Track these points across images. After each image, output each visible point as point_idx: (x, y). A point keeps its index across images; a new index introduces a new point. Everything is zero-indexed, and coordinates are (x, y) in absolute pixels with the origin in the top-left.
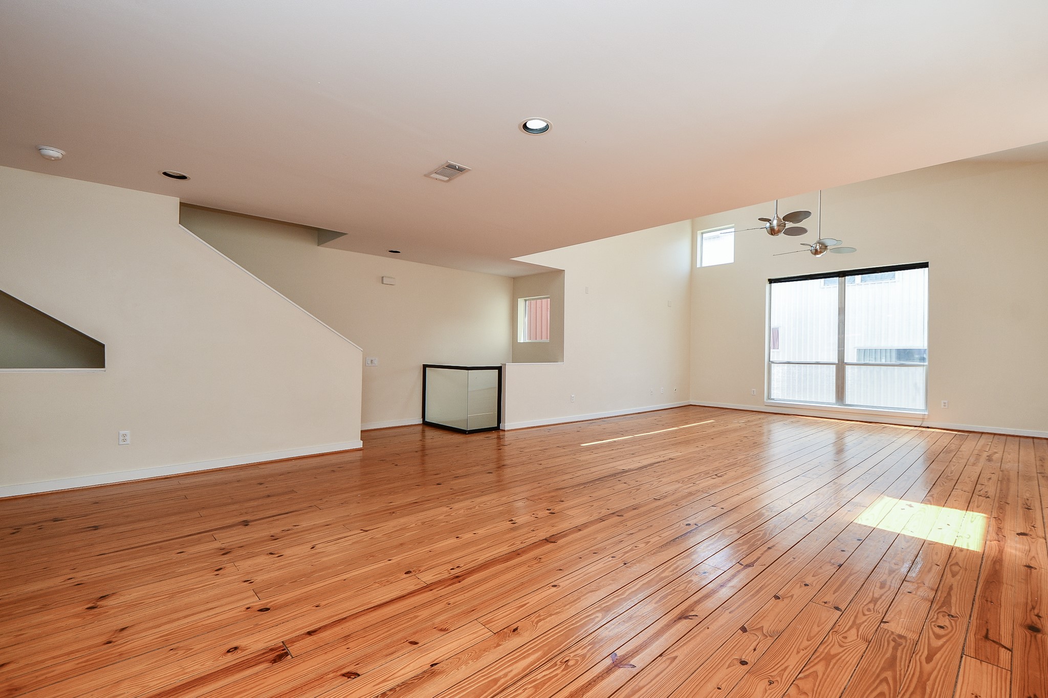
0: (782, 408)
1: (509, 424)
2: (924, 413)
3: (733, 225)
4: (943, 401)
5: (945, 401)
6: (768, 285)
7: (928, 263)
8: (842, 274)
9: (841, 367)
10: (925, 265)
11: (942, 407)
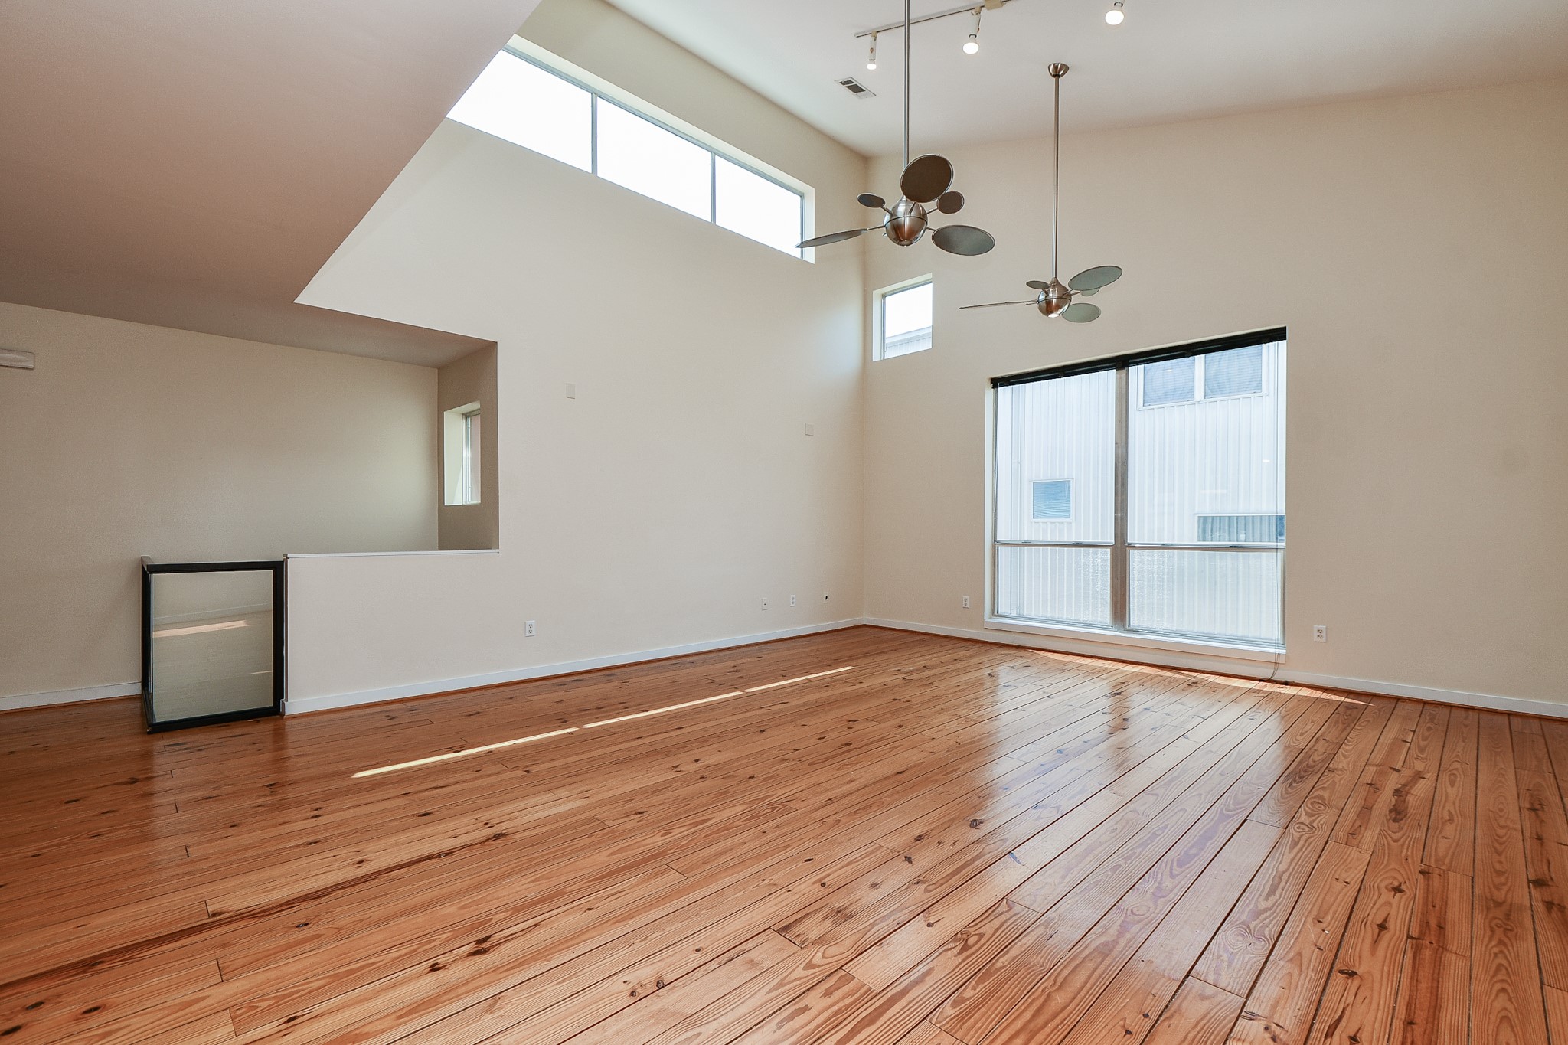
0: (1013, 635)
1: (295, 704)
2: (1277, 651)
3: (929, 276)
4: (1316, 627)
5: (1321, 627)
6: (990, 392)
7: (1285, 328)
8: (1122, 362)
9: (1121, 552)
10: (1278, 334)
11: (1316, 639)
